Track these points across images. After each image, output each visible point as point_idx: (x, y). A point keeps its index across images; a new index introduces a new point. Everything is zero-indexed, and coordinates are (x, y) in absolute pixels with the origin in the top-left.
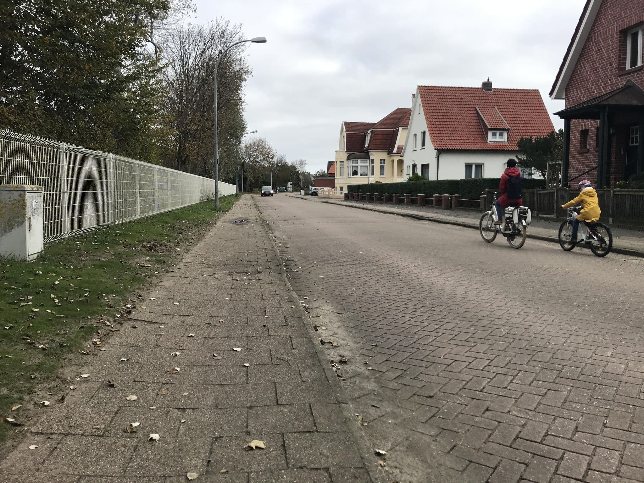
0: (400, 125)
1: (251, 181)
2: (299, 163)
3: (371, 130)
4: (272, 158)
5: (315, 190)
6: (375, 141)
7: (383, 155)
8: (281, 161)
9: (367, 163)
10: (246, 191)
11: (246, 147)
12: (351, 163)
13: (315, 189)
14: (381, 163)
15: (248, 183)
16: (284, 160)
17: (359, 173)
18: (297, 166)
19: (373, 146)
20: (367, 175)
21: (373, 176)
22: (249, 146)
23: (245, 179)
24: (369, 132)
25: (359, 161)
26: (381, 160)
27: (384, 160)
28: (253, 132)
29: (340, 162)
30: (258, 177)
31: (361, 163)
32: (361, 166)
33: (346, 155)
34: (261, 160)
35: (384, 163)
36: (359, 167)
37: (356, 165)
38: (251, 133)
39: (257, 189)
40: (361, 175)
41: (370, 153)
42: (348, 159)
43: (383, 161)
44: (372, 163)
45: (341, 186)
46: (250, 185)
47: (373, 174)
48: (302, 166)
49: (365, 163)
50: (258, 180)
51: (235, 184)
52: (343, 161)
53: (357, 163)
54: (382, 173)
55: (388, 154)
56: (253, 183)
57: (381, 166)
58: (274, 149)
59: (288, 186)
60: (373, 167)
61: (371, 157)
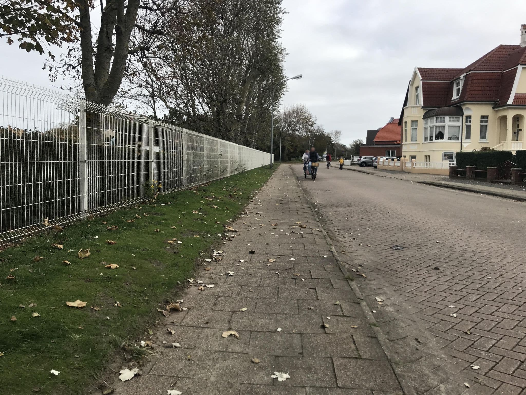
0: (520, 62)
1: (289, 150)
2: (334, 134)
3: (465, 74)
4: (312, 126)
5: (364, 160)
6: (473, 89)
7: (487, 110)
8: (319, 131)
9: (459, 122)
10: (284, 160)
11: (285, 115)
12: (434, 122)
13: (365, 158)
14: (482, 121)
15: (286, 152)
16: (321, 130)
17: (446, 136)
18: (332, 137)
19: (470, 96)
20: (458, 139)
21: (468, 141)
22: (288, 114)
23: (283, 148)
24: (462, 77)
25: (447, 118)
26: (482, 117)
27: (487, 117)
28: (296, 78)
29: (412, 122)
30: (297, 146)
31: (450, 121)
32: (450, 126)
33: (422, 112)
34: (300, 128)
35: (486, 122)
36: (446, 128)
37: (442, 124)
38: (293, 79)
39: (295, 159)
40: (450, 138)
41: (464, 108)
42: (425, 117)
43: (484, 118)
44: (467, 122)
45: (413, 154)
46: (288, 155)
47: (468, 137)
48: (337, 136)
49: (455, 121)
50: (296, 150)
51: (269, 152)
52: (417, 121)
53: (444, 122)
54: (483, 136)
55: (493, 108)
56: (291, 153)
57: (482, 126)
58: (314, 116)
59: (323, 156)
60: (468, 128)
61: (466, 113)
